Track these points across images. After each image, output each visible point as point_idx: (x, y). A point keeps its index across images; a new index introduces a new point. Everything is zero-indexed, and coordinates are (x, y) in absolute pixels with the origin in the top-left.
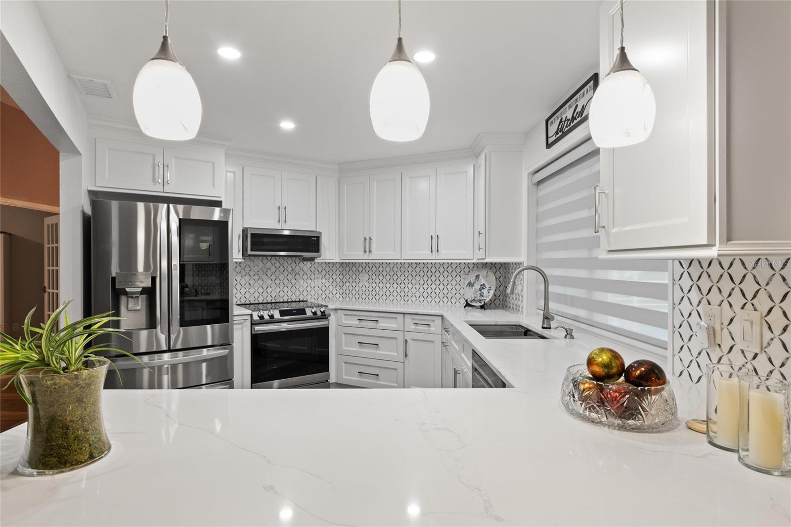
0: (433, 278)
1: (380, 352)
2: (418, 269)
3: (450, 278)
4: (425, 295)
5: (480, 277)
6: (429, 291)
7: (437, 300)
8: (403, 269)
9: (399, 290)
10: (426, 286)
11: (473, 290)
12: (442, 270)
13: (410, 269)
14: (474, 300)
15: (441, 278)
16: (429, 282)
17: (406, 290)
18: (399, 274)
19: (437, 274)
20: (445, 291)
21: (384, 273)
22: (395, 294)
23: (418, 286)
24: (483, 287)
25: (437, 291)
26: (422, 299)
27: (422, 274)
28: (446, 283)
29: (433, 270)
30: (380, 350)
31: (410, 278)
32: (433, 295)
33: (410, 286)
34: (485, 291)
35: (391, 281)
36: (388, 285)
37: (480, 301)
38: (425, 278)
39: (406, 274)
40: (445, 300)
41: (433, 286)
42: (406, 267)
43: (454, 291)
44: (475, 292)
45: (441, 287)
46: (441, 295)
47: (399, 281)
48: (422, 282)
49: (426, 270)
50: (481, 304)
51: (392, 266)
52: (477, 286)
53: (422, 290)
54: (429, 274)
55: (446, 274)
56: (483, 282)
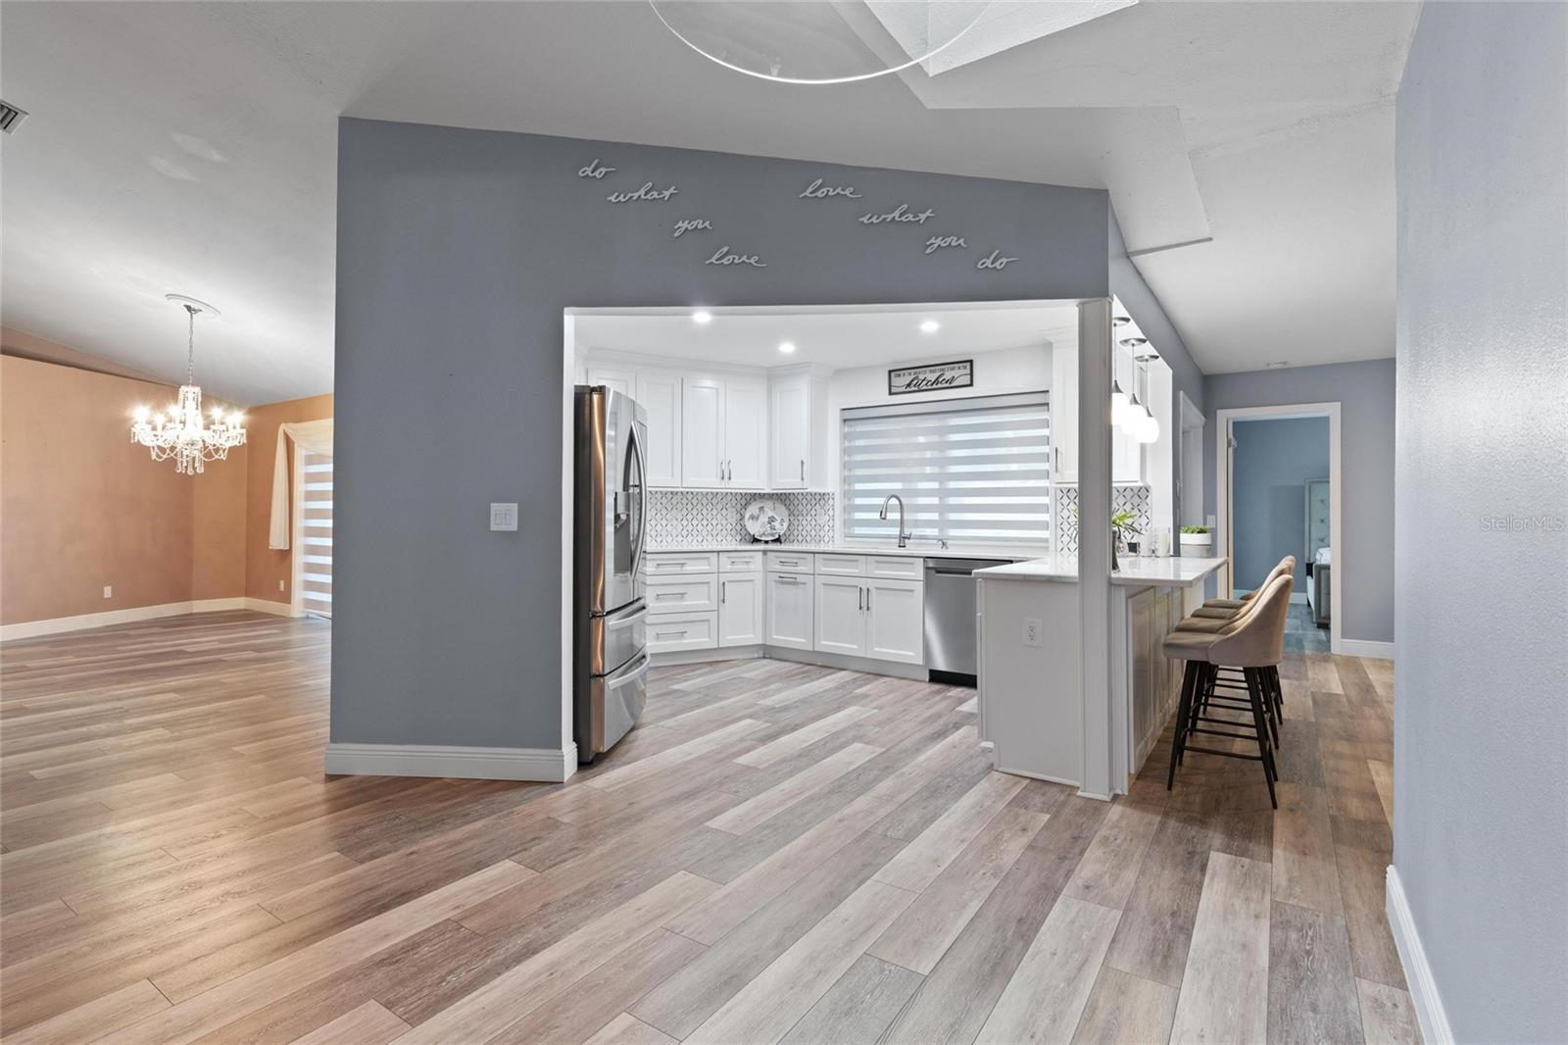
0: (695, 512)
1: (687, 603)
2: (674, 501)
3: (715, 512)
4: (685, 533)
5: (766, 509)
6: (690, 528)
7: (700, 538)
10: (685, 523)
11: (759, 523)
12: (705, 501)
13: (664, 501)
14: (764, 534)
15: (705, 512)
16: (690, 517)
17: (659, 527)
19: (700, 507)
20: (710, 527)
23: (675, 522)
24: (772, 520)
25: (700, 527)
26: (680, 538)
27: (679, 506)
28: (709, 517)
29: (695, 501)
30: (685, 601)
31: (664, 512)
32: (695, 533)
33: (664, 522)
34: (776, 524)
37: (772, 535)
38: (685, 512)
39: (659, 506)
40: (710, 538)
41: (695, 522)
43: (719, 527)
44: (763, 525)
45: (705, 522)
46: (705, 533)
48: (680, 518)
49: (685, 501)
50: (773, 538)
52: (764, 519)
53: (680, 527)
54: (690, 506)
55: (710, 506)
56: (771, 514)
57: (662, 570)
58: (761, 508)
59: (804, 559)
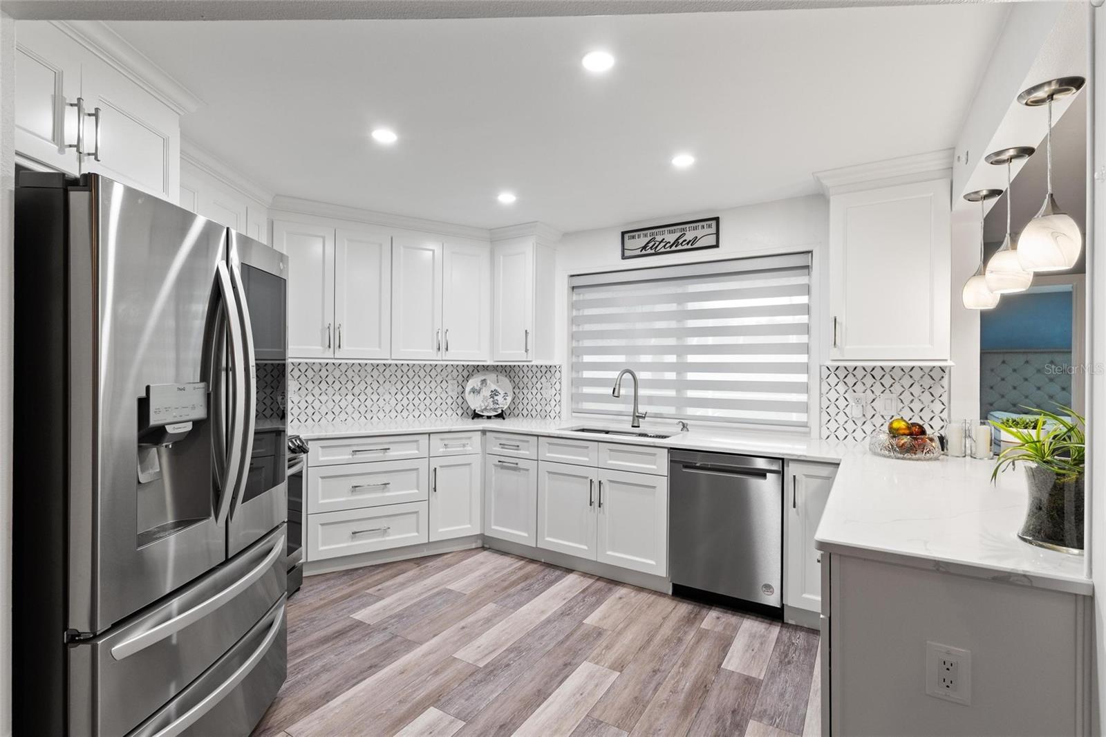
0: (411, 385)
1: (391, 494)
2: (387, 373)
3: (433, 385)
4: (399, 408)
5: (488, 382)
6: (405, 402)
7: (417, 413)
8: (363, 373)
9: (356, 403)
10: (399, 397)
11: (480, 397)
12: (422, 374)
13: (375, 373)
14: (486, 409)
15: (422, 385)
16: (405, 390)
17: (369, 403)
18: (357, 380)
19: (416, 379)
20: (428, 401)
21: (330, 380)
22: (350, 409)
23: (387, 397)
24: (494, 393)
25: (416, 402)
26: (393, 414)
27: (393, 379)
28: (428, 390)
29: (411, 374)
31: (375, 385)
32: (411, 407)
33: (375, 397)
34: (500, 398)
35: (343, 391)
36: (337, 398)
37: (495, 410)
38: (399, 385)
39: (369, 380)
40: (428, 413)
41: (411, 396)
42: (369, 370)
43: (439, 401)
44: (485, 400)
45: (422, 396)
46: (422, 407)
47: (356, 391)
48: (393, 391)
49: (399, 374)
50: (496, 413)
51: (343, 368)
52: (486, 392)
53: (393, 402)
54: (405, 379)
55: (428, 379)
56: (493, 387)
57: (359, 456)
58: (484, 381)
59: (528, 441)
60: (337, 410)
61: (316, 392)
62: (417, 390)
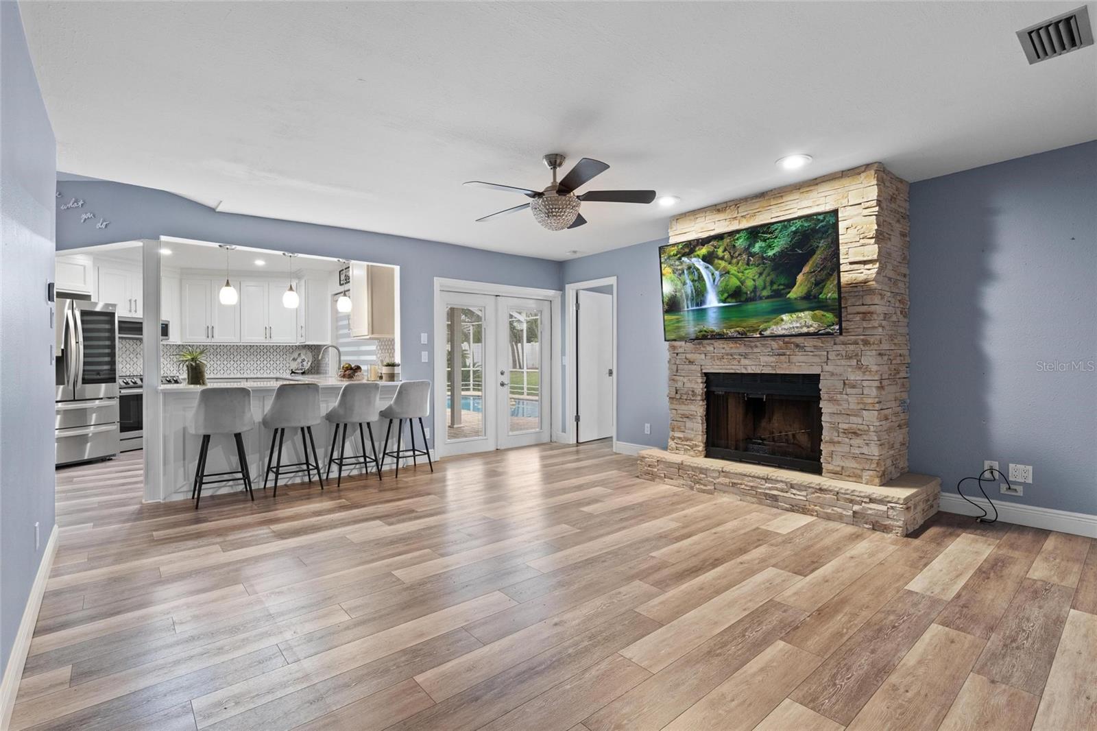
0: (265, 357)
2: (252, 350)
3: (278, 356)
4: (259, 368)
5: (301, 354)
6: (262, 365)
8: (239, 350)
9: (235, 365)
10: (259, 362)
11: (296, 363)
12: (272, 350)
13: (246, 350)
14: (297, 370)
15: (272, 357)
16: (262, 359)
17: (242, 365)
18: (235, 354)
19: (268, 353)
20: (275, 365)
21: (222, 354)
22: (232, 369)
23: (252, 362)
24: (303, 360)
25: (268, 365)
26: (255, 371)
27: (255, 353)
28: (275, 359)
29: (265, 350)
31: (245, 356)
32: (265, 368)
33: (245, 363)
34: (305, 363)
35: (229, 359)
36: (225, 363)
38: (259, 357)
39: (242, 353)
40: (275, 371)
41: (265, 362)
42: (242, 348)
43: (281, 365)
44: (298, 364)
45: (272, 362)
46: (271, 368)
47: (235, 359)
48: (255, 359)
49: (259, 351)
51: (228, 348)
52: (299, 360)
54: (262, 353)
55: (275, 353)
56: (303, 357)
58: (299, 354)
60: (225, 369)
61: (215, 359)
62: (269, 359)
